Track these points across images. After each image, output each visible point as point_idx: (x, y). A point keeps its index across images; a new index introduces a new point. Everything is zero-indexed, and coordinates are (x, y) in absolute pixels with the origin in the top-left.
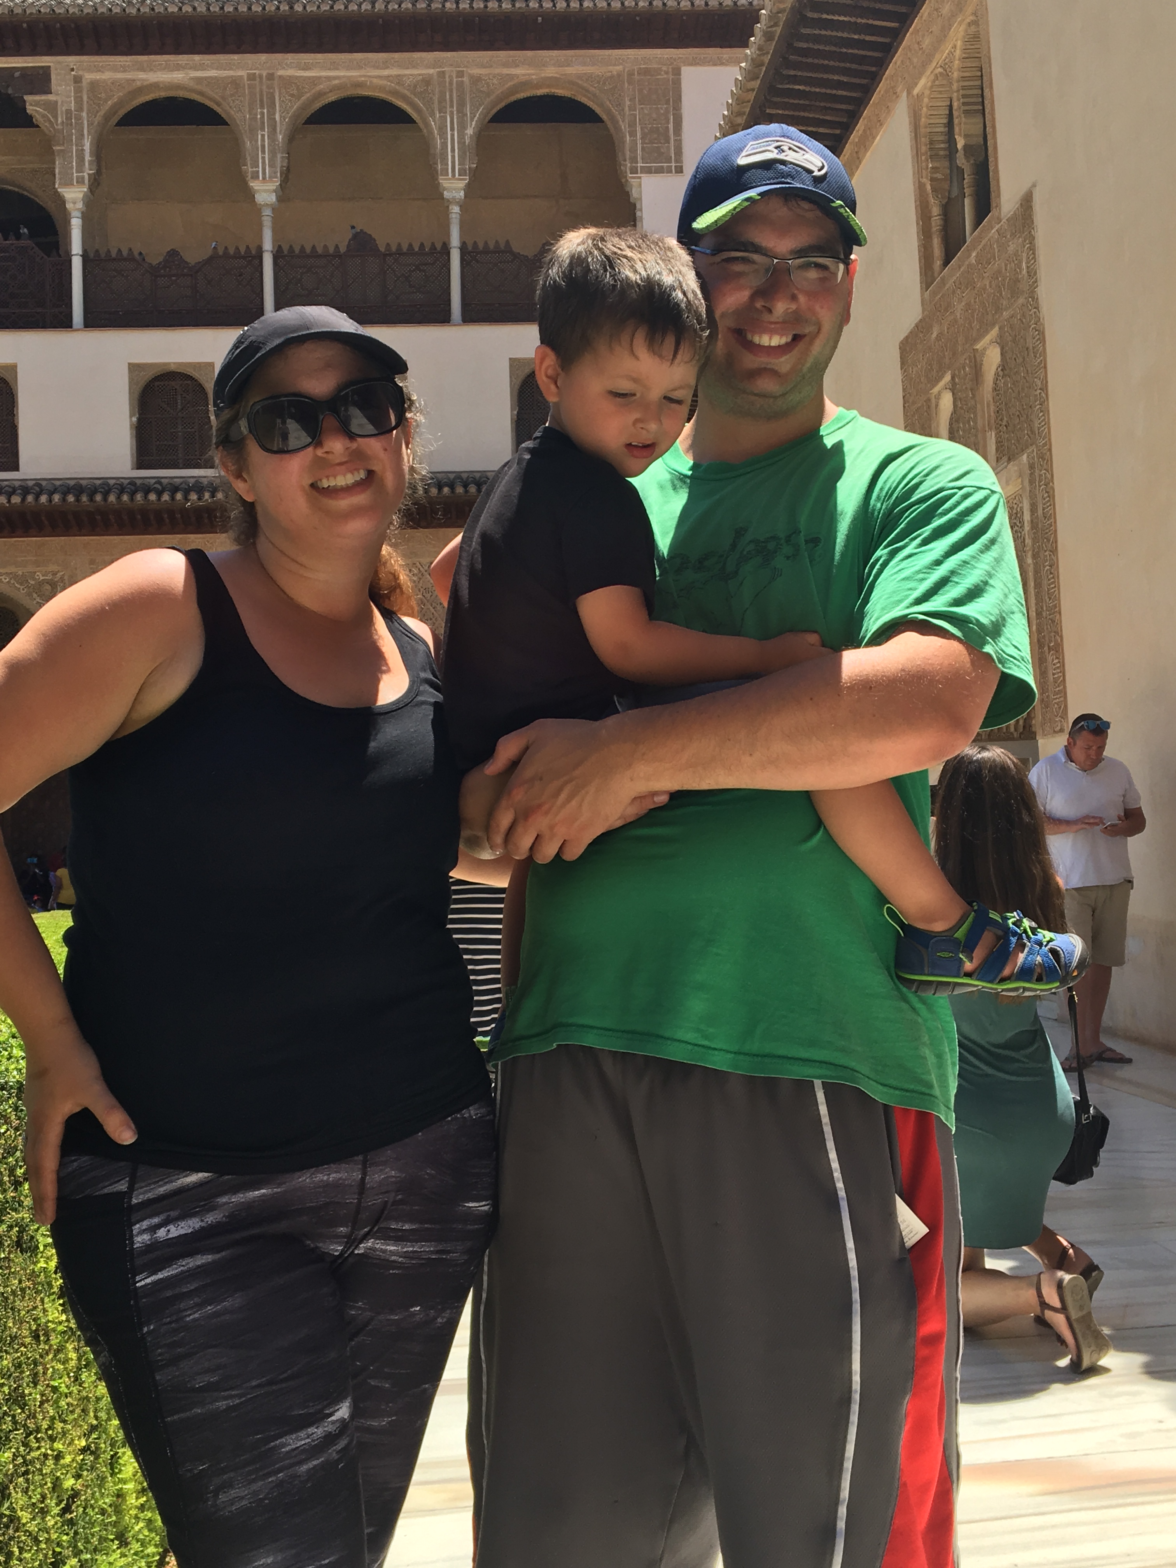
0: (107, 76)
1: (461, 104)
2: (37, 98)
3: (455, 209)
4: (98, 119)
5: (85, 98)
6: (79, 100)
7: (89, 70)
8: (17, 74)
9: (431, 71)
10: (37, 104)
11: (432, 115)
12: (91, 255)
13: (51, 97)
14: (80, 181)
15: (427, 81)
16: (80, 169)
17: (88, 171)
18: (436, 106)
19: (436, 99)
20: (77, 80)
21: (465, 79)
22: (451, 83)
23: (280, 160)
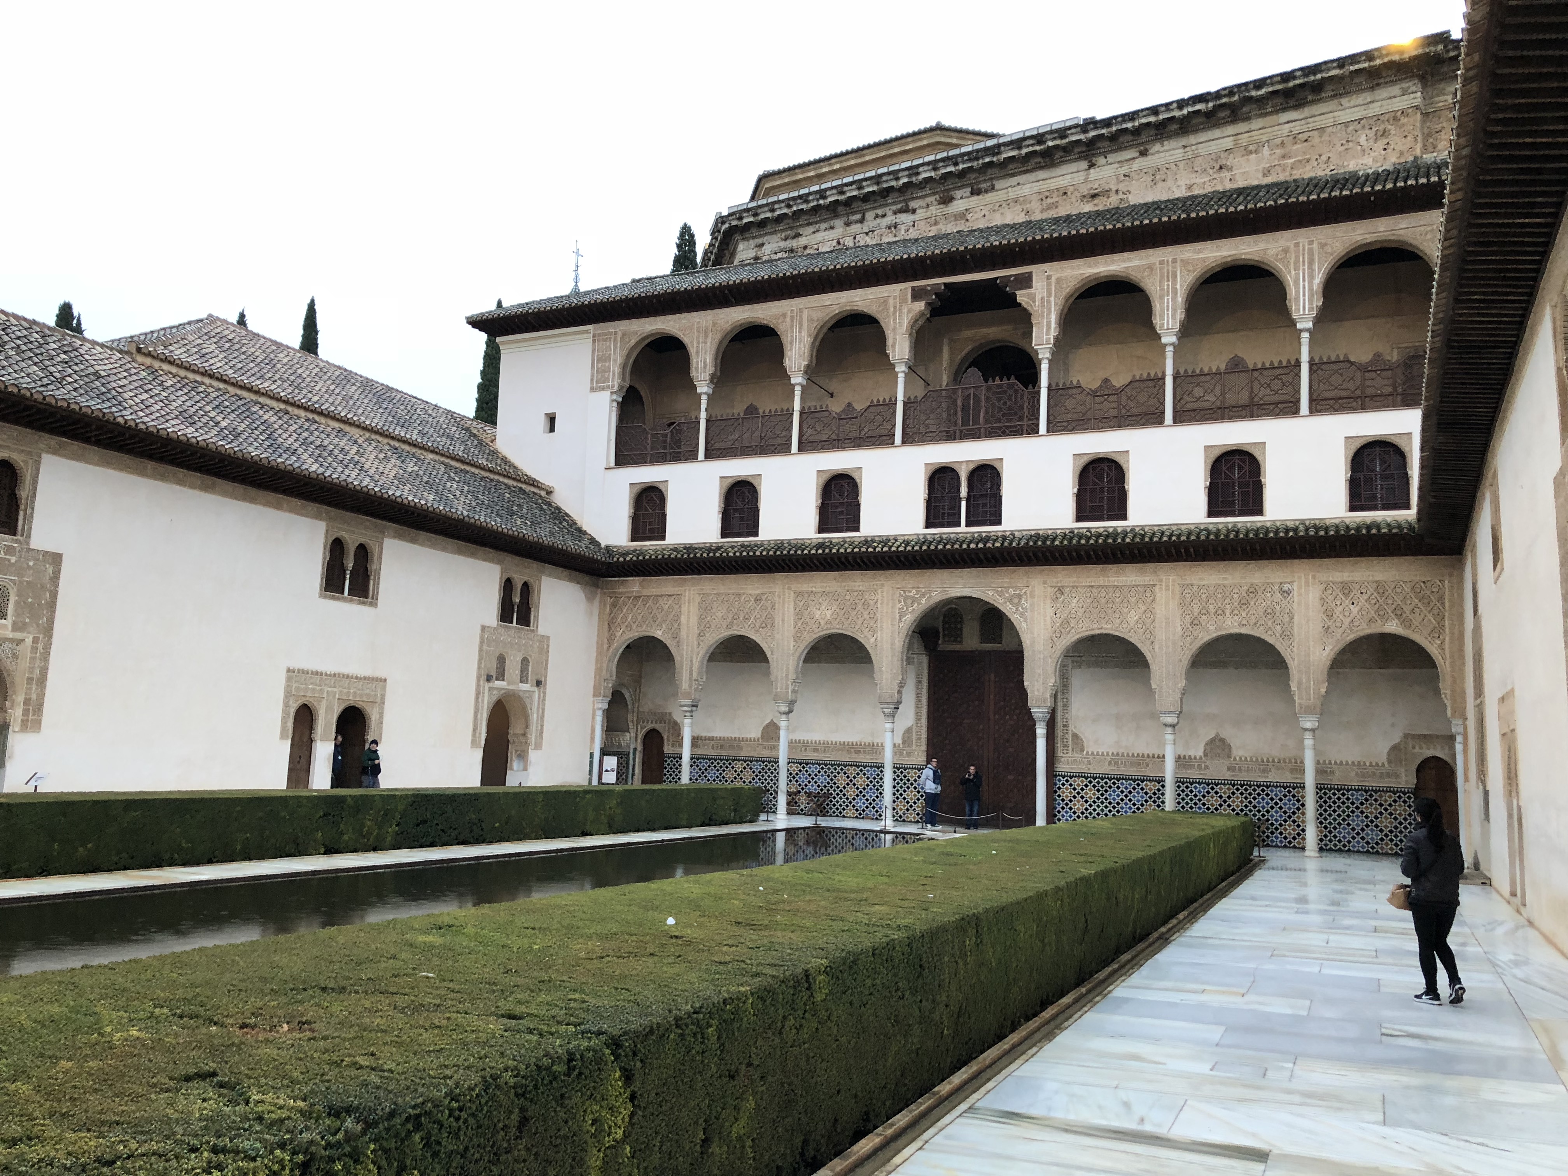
0: (1067, 273)
1: (1311, 262)
2: (1024, 291)
3: (1305, 335)
4: (1061, 301)
5: (1053, 289)
6: (1049, 290)
7: (1057, 271)
8: (1012, 279)
9: (1289, 244)
10: (1024, 296)
11: (1290, 272)
12: (1054, 386)
13: (1032, 290)
14: (1048, 340)
15: (1286, 251)
16: (1048, 333)
17: (1054, 333)
18: (1292, 267)
19: (1292, 262)
20: (1049, 278)
21: (1315, 246)
22: (1304, 250)
23: (1180, 315)
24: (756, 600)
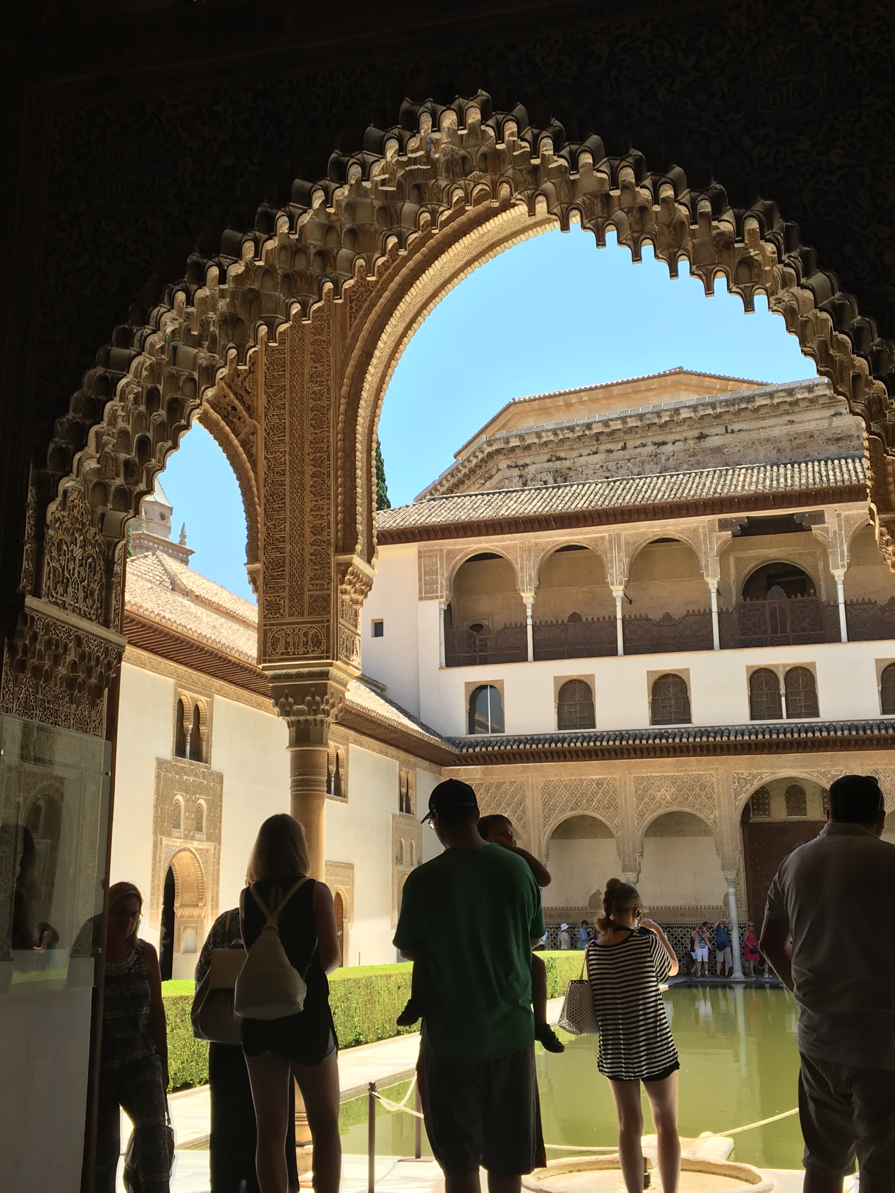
0: (854, 512)
2: (818, 526)
4: (850, 533)
5: (843, 524)
6: (840, 526)
7: (845, 511)
8: (807, 515)
10: (818, 529)
12: (848, 602)
13: (825, 525)
14: (843, 566)
16: (842, 560)
17: (846, 561)
20: (839, 515)
24: (598, 784)
